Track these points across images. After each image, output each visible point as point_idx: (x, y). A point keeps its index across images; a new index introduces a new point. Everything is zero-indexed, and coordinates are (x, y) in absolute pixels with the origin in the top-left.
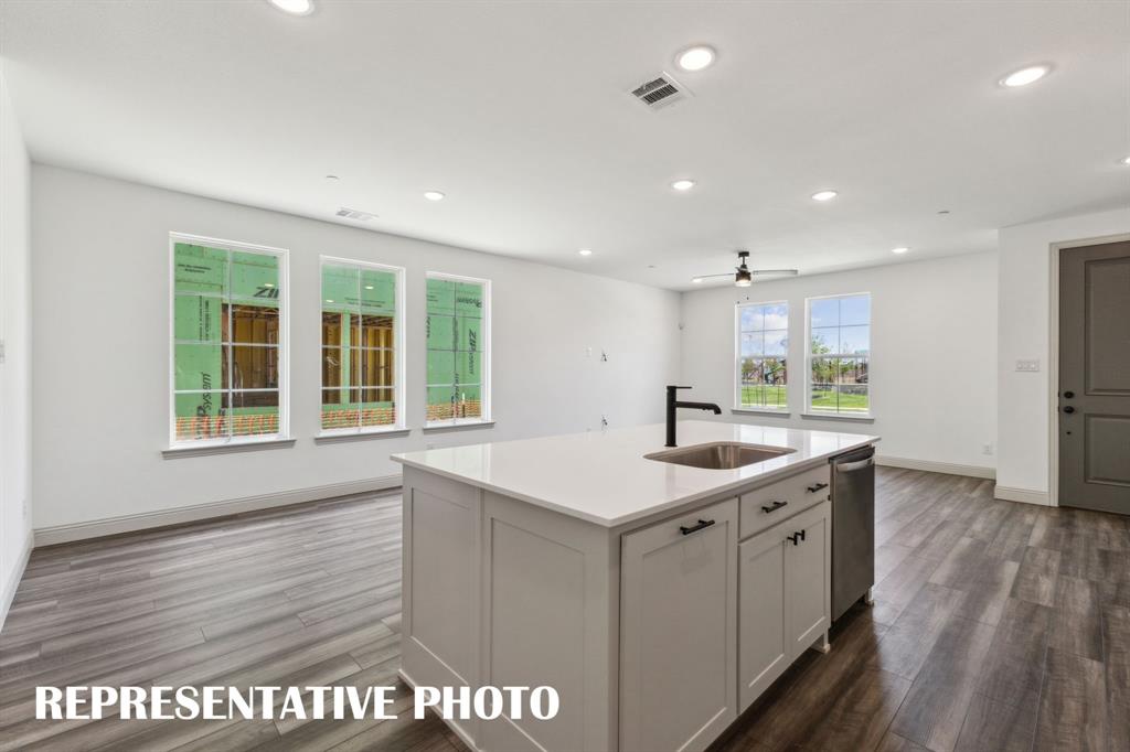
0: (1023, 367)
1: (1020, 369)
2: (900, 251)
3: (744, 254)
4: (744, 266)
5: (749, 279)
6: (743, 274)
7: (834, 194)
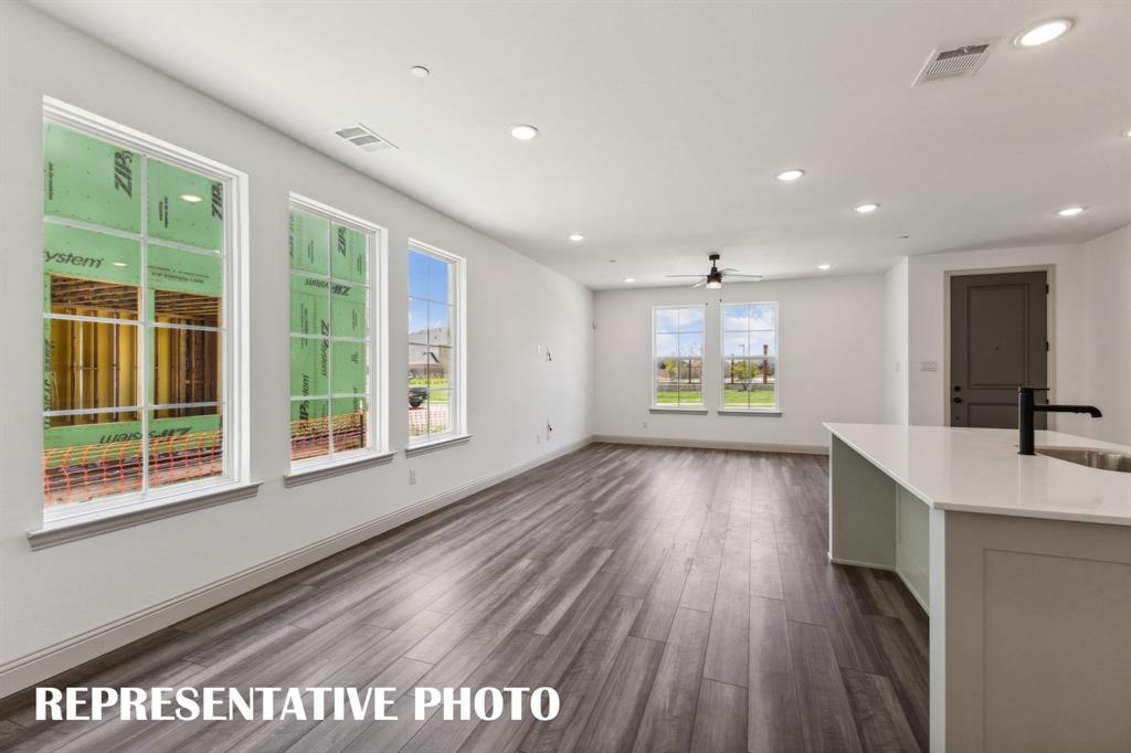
0: (929, 368)
1: (924, 370)
2: (825, 267)
3: (714, 257)
4: (714, 269)
5: (720, 281)
6: (715, 276)
7: (873, 207)
